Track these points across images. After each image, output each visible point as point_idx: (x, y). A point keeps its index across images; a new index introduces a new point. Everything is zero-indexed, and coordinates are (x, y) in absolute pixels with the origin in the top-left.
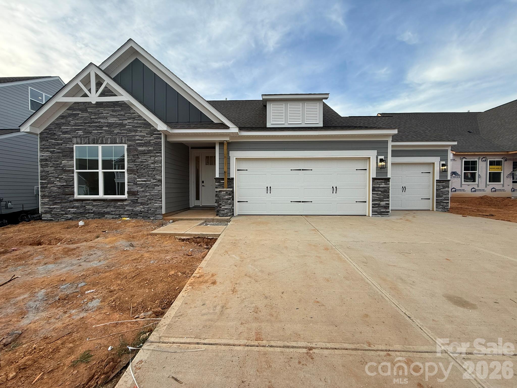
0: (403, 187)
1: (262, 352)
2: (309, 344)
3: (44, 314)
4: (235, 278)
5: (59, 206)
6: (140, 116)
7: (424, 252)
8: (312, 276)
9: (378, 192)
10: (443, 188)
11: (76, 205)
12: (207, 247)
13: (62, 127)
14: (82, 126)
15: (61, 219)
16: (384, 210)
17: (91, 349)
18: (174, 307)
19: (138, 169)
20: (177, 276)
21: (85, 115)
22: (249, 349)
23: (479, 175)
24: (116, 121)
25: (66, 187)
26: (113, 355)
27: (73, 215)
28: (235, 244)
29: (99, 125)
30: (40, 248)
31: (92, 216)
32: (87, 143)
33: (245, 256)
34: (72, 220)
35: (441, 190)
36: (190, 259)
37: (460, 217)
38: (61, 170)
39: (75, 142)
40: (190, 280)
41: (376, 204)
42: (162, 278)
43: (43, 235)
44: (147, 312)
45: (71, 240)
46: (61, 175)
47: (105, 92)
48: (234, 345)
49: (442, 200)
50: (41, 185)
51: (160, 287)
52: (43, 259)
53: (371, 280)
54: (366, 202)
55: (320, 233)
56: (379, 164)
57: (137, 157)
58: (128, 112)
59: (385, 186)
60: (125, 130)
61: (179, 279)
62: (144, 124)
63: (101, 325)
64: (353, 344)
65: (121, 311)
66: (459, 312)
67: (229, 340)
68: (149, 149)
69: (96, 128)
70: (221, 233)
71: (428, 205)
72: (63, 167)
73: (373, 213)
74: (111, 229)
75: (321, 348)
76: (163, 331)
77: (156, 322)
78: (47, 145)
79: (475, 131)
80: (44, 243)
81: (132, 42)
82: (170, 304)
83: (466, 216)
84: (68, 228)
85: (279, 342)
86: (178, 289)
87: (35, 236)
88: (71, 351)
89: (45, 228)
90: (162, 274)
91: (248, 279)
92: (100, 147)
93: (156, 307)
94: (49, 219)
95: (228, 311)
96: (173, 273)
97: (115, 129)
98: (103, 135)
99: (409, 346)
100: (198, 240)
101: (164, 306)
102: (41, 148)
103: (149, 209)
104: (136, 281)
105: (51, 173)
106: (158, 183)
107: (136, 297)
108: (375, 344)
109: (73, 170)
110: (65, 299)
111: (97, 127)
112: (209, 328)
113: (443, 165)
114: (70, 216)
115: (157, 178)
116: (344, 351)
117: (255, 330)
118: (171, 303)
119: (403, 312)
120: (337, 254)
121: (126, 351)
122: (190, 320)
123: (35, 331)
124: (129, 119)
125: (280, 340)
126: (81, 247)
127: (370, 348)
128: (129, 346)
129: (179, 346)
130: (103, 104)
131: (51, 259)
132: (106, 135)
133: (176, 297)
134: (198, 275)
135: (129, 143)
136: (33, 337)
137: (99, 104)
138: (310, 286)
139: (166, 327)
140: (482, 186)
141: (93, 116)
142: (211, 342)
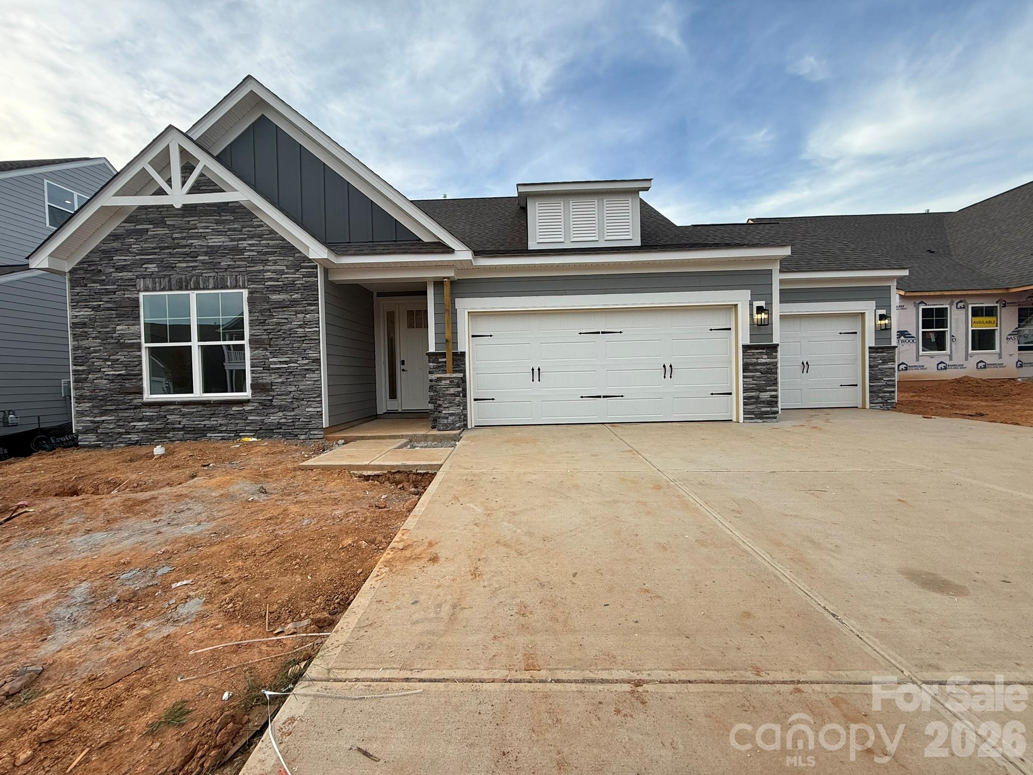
0: (803, 363)
1: (541, 694)
2: (635, 674)
3: (88, 632)
4: (476, 549)
5: (113, 418)
6: (272, 232)
7: (854, 489)
8: (631, 540)
9: (754, 374)
10: (883, 363)
11: (147, 414)
12: (416, 490)
13: (114, 258)
14: (155, 254)
15: (117, 444)
16: (768, 409)
17: (187, 698)
18: (354, 610)
19: (271, 338)
20: (359, 548)
21: (161, 231)
22: (512, 689)
23: (953, 336)
24: (223, 242)
25: (125, 379)
26: (232, 709)
27: (141, 435)
28: (472, 482)
29: (191, 252)
30: (77, 501)
31: (181, 436)
32: (167, 288)
33: (494, 505)
34: (140, 445)
35: (880, 367)
36: (382, 513)
37: (918, 418)
38: (114, 345)
39: (142, 286)
40: (385, 555)
41: (752, 397)
42: (327, 553)
43: (81, 475)
44: (299, 622)
45: (140, 483)
46: (114, 355)
47: (200, 185)
48: (481, 682)
49: (881, 386)
50: (75, 375)
51: (325, 571)
52: (84, 522)
53: (750, 545)
54: (731, 394)
55: (642, 457)
56: (756, 318)
57: (268, 313)
58: (248, 223)
59: (768, 360)
60: (244, 259)
61: (362, 553)
62: (282, 247)
63: (206, 649)
64: (724, 670)
65: (246, 621)
66: (934, 602)
67: (471, 671)
68: (293, 297)
69: (184, 258)
70: (443, 461)
71: (853, 397)
72: (119, 338)
73: (746, 416)
74: (220, 460)
75: (660, 682)
76: (335, 657)
77: (319, 641)
78: (84, 294)
79: (940, 250)
80: (84, 492)
81: (253, 81)
82: (345, 604)
83: (930, 416)
84: (131, 460)
85: (572, 672)
86: (360, 573)
87: (65, 478)
88: (147, 704)
89: (85, 462)
90: (328, 544)
91: (502, 549)
92: (193, 295)
93: (318, 611)
94: (93, 445)
95: (467, 613)
96: (350, 542)
97: (224, 258)
98: (200, 271)
99: (838, 672)
100: (398, 477)
101: (335, 608)
102: (72, 301)
103: (295, 419)
104: (276, 559)
105: (95, 352)
106: (312, 365)
107: (276, 591)
108: (768, 670)
109: (140, 343)
110: (130, 601)
111: (186, 256)
112: (429, 648)
113: (882, 317)
114: (134, 437)
115: (310, 355)
116: (707, 685)
117: (523, 650)
118: (349, 601)
119: (820, 605)
120: (679, 496)
121: (259, 700)
122: (388, 634)
123: (71, 666)
124: (252, 237)
125: (575, 668)
126: (161, 497)
127: (760, 679)
128: (267, 690)
129: (370, 686)
130: (198, 208)
131: (99, 523)
132: (205, 271)
133: (358, 589)
134: (401, 546)
135: (252, 286)
136: (66, 678)
137: (188, 209)
138: (629, 560)
139: (339, 649)
140: (959, 358)
141: (177, 233)
142: (434, 677)
